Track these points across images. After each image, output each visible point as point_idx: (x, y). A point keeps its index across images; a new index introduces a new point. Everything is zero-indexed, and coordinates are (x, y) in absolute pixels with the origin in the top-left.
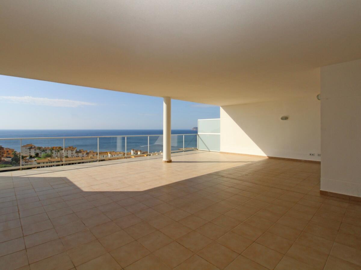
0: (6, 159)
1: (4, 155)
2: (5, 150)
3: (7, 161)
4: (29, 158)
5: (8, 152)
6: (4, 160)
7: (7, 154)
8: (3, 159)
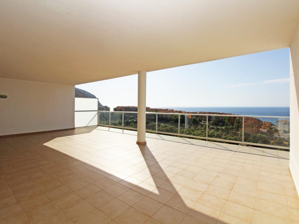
0: (263, 130)
1: (262, 127)
2: (263, 123)
3: (264, 132)
4: (283, 132)
5: (265, 124)
6: (261, 131)
7: (264, 126)
8: (261, 129)
